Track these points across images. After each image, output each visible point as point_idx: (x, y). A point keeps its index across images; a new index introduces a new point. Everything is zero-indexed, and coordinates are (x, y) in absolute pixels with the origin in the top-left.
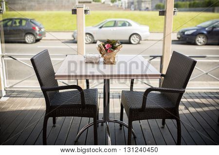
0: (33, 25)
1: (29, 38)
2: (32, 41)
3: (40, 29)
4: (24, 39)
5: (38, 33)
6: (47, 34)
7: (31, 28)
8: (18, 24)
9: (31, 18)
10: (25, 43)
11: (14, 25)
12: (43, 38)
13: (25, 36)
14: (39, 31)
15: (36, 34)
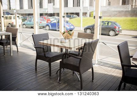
0: (115, 25)
1: (112, 33)
2: (113, 35)
3: (119, 28)
4: (109, 33)
5: (117, 30)
6: (123, 31)
7: (114, 27)
8: (106, 25)
9: (114, 21)
10: (109, 35)
11: (104, 25)
12: (120, 34)
13: (109, 32)
14: (118, 29)
15: (116, 30)
